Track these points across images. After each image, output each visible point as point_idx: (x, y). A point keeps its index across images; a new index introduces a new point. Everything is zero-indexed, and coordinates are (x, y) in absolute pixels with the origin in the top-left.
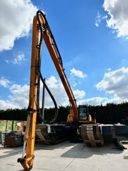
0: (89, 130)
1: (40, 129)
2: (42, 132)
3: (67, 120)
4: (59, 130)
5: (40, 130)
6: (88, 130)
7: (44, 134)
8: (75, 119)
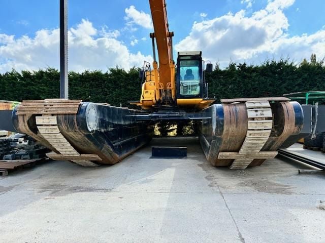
0: (257, 119)
1: (55, 117)
2: (64, 127)
3: (142, 97)
4: (122, 123)
5: (54, 120)
6: (253, 119)
7: (71, 134)
8: (164, 94)
